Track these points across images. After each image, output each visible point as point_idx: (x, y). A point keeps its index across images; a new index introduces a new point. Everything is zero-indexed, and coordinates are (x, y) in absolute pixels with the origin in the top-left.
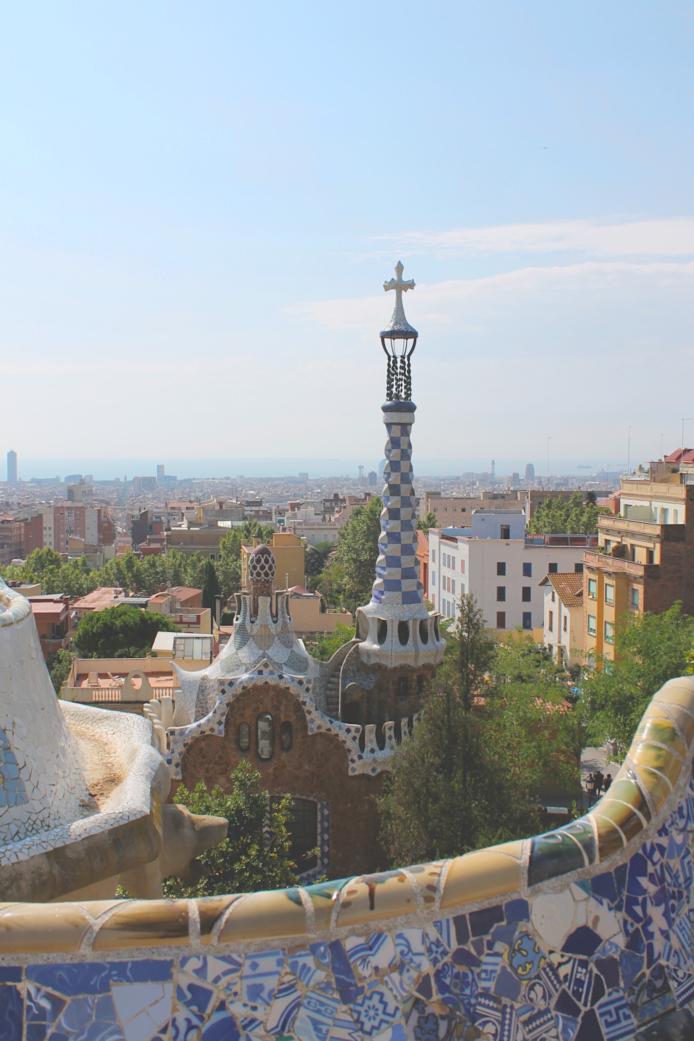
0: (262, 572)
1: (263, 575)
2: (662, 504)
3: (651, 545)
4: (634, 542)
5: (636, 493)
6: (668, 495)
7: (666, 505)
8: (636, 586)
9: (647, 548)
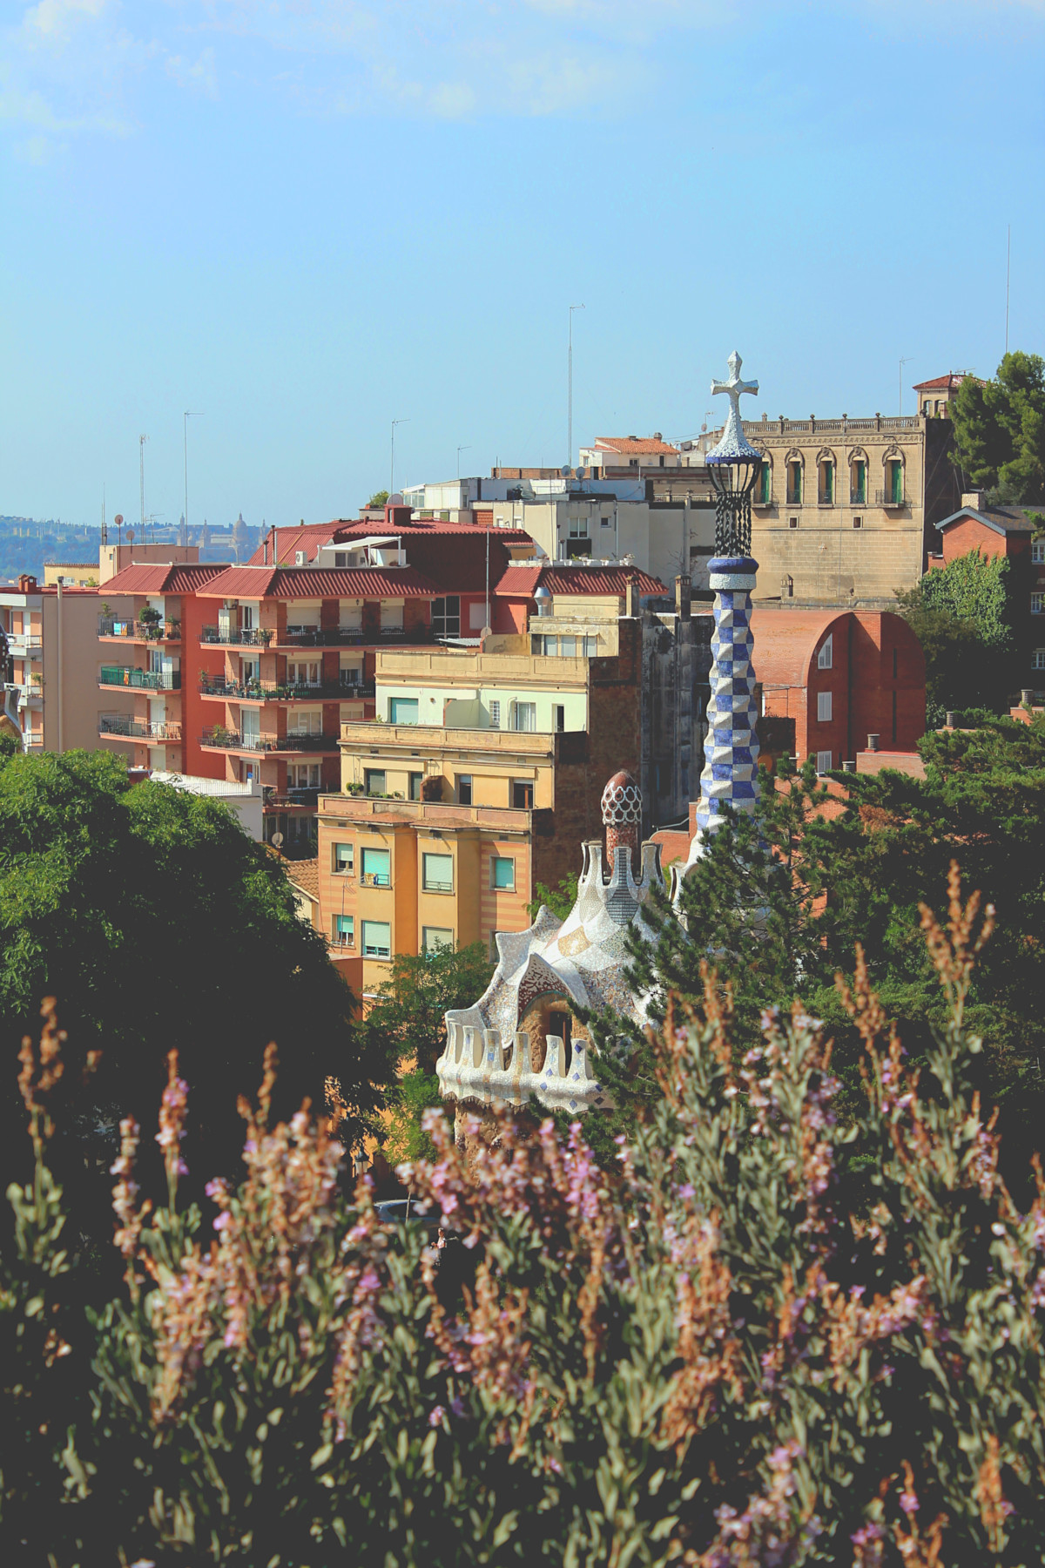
0: (625, 812)
1: (625, 816)
2: (514, 694)
3: (524, 773)
4: (464, 769)
5: (428, 673)
6: (533, 677)
7: (524, 696)
8: (504, 850)
9: (512, 779)
